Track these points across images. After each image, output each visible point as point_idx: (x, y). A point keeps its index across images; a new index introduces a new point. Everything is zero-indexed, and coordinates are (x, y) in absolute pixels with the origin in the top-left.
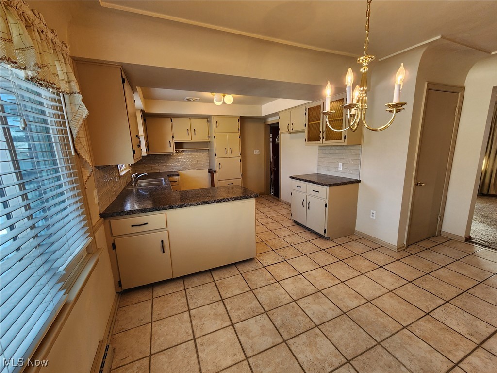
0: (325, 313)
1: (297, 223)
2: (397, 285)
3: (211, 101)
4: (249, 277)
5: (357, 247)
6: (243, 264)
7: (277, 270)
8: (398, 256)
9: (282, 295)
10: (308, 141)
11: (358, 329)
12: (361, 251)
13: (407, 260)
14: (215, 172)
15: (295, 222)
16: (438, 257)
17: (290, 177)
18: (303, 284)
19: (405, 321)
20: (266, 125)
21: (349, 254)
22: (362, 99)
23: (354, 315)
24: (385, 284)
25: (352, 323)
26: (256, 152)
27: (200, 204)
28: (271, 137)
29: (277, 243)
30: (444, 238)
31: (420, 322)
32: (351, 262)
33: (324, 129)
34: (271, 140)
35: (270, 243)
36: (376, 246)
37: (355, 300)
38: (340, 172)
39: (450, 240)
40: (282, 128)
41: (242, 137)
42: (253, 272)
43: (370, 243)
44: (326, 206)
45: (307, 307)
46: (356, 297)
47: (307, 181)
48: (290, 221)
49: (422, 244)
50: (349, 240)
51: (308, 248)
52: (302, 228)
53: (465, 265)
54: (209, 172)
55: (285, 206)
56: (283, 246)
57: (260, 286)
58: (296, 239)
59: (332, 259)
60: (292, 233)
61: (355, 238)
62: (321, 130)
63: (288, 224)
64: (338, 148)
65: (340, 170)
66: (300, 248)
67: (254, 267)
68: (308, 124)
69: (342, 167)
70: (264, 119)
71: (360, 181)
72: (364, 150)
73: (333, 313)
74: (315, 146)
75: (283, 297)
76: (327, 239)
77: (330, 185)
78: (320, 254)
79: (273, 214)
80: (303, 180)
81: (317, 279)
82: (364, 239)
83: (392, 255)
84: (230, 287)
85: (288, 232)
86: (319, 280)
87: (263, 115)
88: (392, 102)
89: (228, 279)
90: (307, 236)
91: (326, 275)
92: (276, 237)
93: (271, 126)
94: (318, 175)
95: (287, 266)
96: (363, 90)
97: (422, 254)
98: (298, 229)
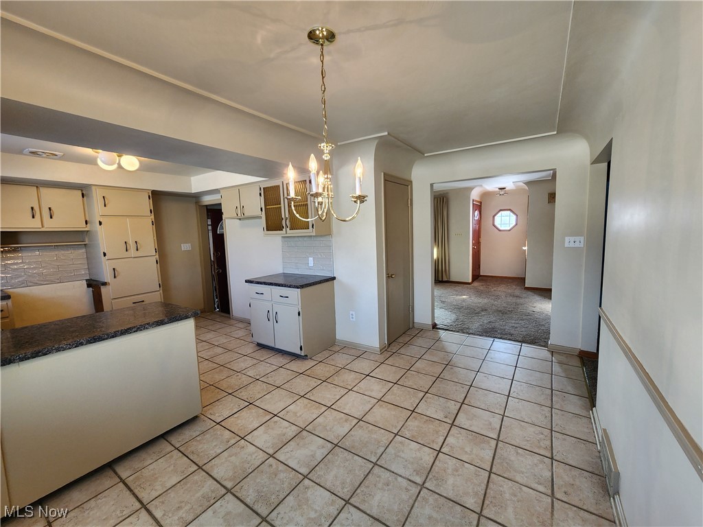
0: (313, 456)
1: (261, 346)
2: (384, 390)
3: (92, 161)
4: (192, 449)
5: (341, 359)
6: (179, 431)
7: (239, 421)
8: (381, 358)
9: (251, 455)
10: (267, 230)
11: (353, 457)
12: (344, 362)
13: (390, 361)
14: (105, 284)
15: (259, 345)
16: (414, 350)
17: (246, 281)
18: (281, 427)
19: (396, 427)
20: (200, 206)
21: (332, 370)
22: (328, 188)
23: (347, 443)
24: (373, 394)
25: (346, 453)
26: (186, 247)
27: (82, 344)
28: (210, 223)
29: (234, 381)
30: (417, 329)
31: (409, 423)
32: (336, 380)
33: (287, 216)
34: (210, 228)
35: (224, 385)
36: (359, 352)
37: (345, 424)
38: (310, 268)
39: (421, 330)
40: (227, 212)
41: (158, 224)
42: (198, 438)
43: (353, 351)
44: (299, 314)
45: (289, 458)
46: (346, 421)
47: (271, 284)
48: (251, 345)
49: (400, 340)
50: (331, 353)
51: (281, 377)
52: (270, 351)
53: (435, 352)
54: (89, 286)
55: (241, 325)
56: (245, 383)
57: (214, 456)
58: (263, 369)
59: (314, 383)
60: (255, 361)
61: (337, 348)
62: (283, 216)
63: (249, 349)
64: (305, 239)
65: (311, 266)
66: (270, 380)
67: (199, 429)
68: (266, 209)
69: (312, 263)
70: (195, 198)
71: (334, 278)
72: (336, 241)
73: (322, 450)
74: (276, 238)
75: (254, 457)
76: (305, 357)
77: (302, 287)
78: (298, 380)
79: (223, 340)
80: (265, 283)
81: (298, 415)
82: (347, 347)
83: (376, 359)
84: (156, 478)
85: (250, 362)
86: (300, 416)
87: (193, 191)
88: (355, 194)
89: (151, 467)
90: (278, 360)
91: (309, 405)
92: (232, 372)
93: (209, 208)
94: (285, 275)
95: (253, 411)
96: (327, 178)
97: (402, 351)
98: (264, 354)
